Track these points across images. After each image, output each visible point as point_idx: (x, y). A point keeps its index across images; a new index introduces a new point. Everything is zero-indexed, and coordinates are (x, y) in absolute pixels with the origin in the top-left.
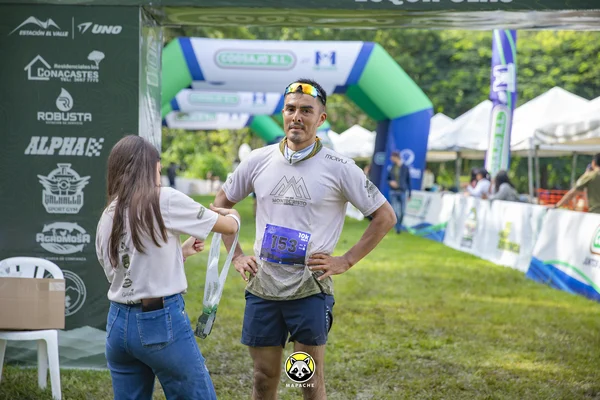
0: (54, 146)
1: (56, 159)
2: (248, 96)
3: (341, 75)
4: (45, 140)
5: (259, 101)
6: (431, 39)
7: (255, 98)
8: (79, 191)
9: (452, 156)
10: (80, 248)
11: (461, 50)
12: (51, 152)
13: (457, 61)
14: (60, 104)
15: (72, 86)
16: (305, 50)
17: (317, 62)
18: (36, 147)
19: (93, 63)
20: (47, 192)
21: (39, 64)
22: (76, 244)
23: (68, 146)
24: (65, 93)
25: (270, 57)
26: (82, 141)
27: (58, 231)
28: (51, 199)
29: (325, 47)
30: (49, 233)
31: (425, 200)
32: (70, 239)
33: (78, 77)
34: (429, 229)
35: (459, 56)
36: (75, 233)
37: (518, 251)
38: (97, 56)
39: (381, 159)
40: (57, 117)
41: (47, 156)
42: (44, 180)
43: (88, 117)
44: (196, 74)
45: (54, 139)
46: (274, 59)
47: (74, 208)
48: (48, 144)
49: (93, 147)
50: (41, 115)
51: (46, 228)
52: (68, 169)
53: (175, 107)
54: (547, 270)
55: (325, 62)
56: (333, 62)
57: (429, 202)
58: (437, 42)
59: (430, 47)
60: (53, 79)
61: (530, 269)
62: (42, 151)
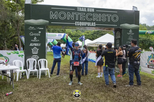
0: (34, 45)
1: (34, 46)
2: (49, 40)
3: (62, 37)
4: (32, 44)
7: (50, 40)
8: (37, 51)
10: (38, 59)
11: (73, 35)
12: (33, 45)
14: (34, 39)
15: (36, 36)
16: (57, 34)
18: (31, 45)
19: (39, 33)
20: (33, 51)
21: (32, 33)
22: (37, 58)
23: (36, 45)
24: (35, 37)
26: (38, 44)
27: (34, 56)
28: (33, 52)
29: (60, 34)
30: (33, 57)
32: (36, 57)
33: (37, 35)
35: (74, 35)
36: (37, 57)
38: (40, 32)
40: (34, 41)
41: (33, 46)
42: (32, 49)
43: (39, 40)
45: (34, 44)
46: (54, 35)
47: (37, 53)
48: (33, 44)
49: (39, 45)
50: (32, 40)
51: (33, 56)
52: (36, 48)
55: (60, 36)
58: (71, 34)
59: (70, 34)
60: (33, 35)
62: (32, 45)
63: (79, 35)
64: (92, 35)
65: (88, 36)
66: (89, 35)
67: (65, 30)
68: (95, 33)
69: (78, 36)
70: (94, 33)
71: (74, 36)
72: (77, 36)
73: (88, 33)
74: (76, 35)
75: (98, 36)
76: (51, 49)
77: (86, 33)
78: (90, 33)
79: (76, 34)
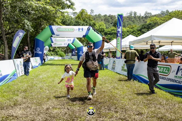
3: (84, 33)
5: (69, 41)
6: (103, 29)
9: (108, 51)
11: (108, 31)
17: (79, 30)
25: (69, 29)
35: (108, 32)
44: (53, 33)
46: (70, 30)
53: (52, 42)
55: (81, 30)
56: (82, 30)
59: (103, 31)
64: (140, 30)
66: (134, 31)
67: (95, 24)
68: (145, 28)
69: (115, 33)
71: (109, 34)
72: (113, 33)
73: (132, 28)
76: (72, 55)
77: (128, 29)
78: (135, 29)
79: (113, 30)
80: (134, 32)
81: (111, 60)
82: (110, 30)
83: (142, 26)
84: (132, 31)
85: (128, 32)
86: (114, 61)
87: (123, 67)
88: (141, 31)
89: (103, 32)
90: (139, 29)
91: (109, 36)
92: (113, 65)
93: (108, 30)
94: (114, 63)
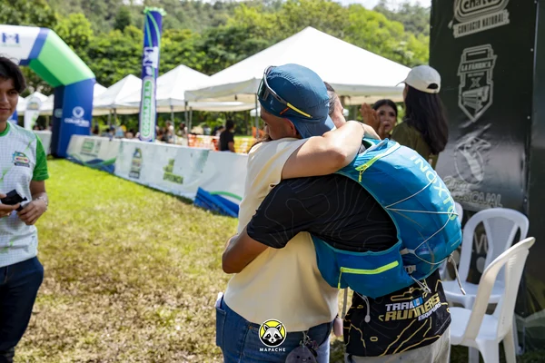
3: (24, 52)
6: (84, 38)
11: (101, 46)
13: (100, 52)
17: (4, 41)
31: (96, 143)
34: (101, 164)
35: (103, 50)
37: (181, 182)
39: (59, 113)
54: (214, 199)
55: (11, 41)
56: (17, 41)
57: (99, 144)
58: (87, 42)
59: (83, 43)
61: (197, 197)
63: (134, 50)
64: (205, 49)
65: (181, 54)
66: (186, 50)
67: (52, 19)
68: (218, 41)
69: (125, 54)
70: (211, 42)
71: (106, 55)
72: (119, 51)
73: (179, 39)
74: (118, 48)
75: (233, 56)
77: (168, 42)
78: (189, 43)
79: (118, 42)
80: (187, 54)
81: (126, 147)
82: (108, 44)
83: (210, 36)
84: (180, 49)
85: (167, 51)
86: (137, 151)
87: (167, 169)
88: (207, 52)
89: (83, 47)
90: (201, 43)
91: (105, 61)
92: (134, 163)
93: (100, 43)
94: (138, 155)
